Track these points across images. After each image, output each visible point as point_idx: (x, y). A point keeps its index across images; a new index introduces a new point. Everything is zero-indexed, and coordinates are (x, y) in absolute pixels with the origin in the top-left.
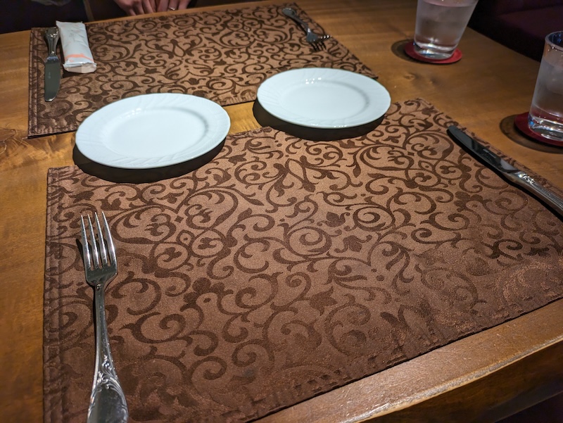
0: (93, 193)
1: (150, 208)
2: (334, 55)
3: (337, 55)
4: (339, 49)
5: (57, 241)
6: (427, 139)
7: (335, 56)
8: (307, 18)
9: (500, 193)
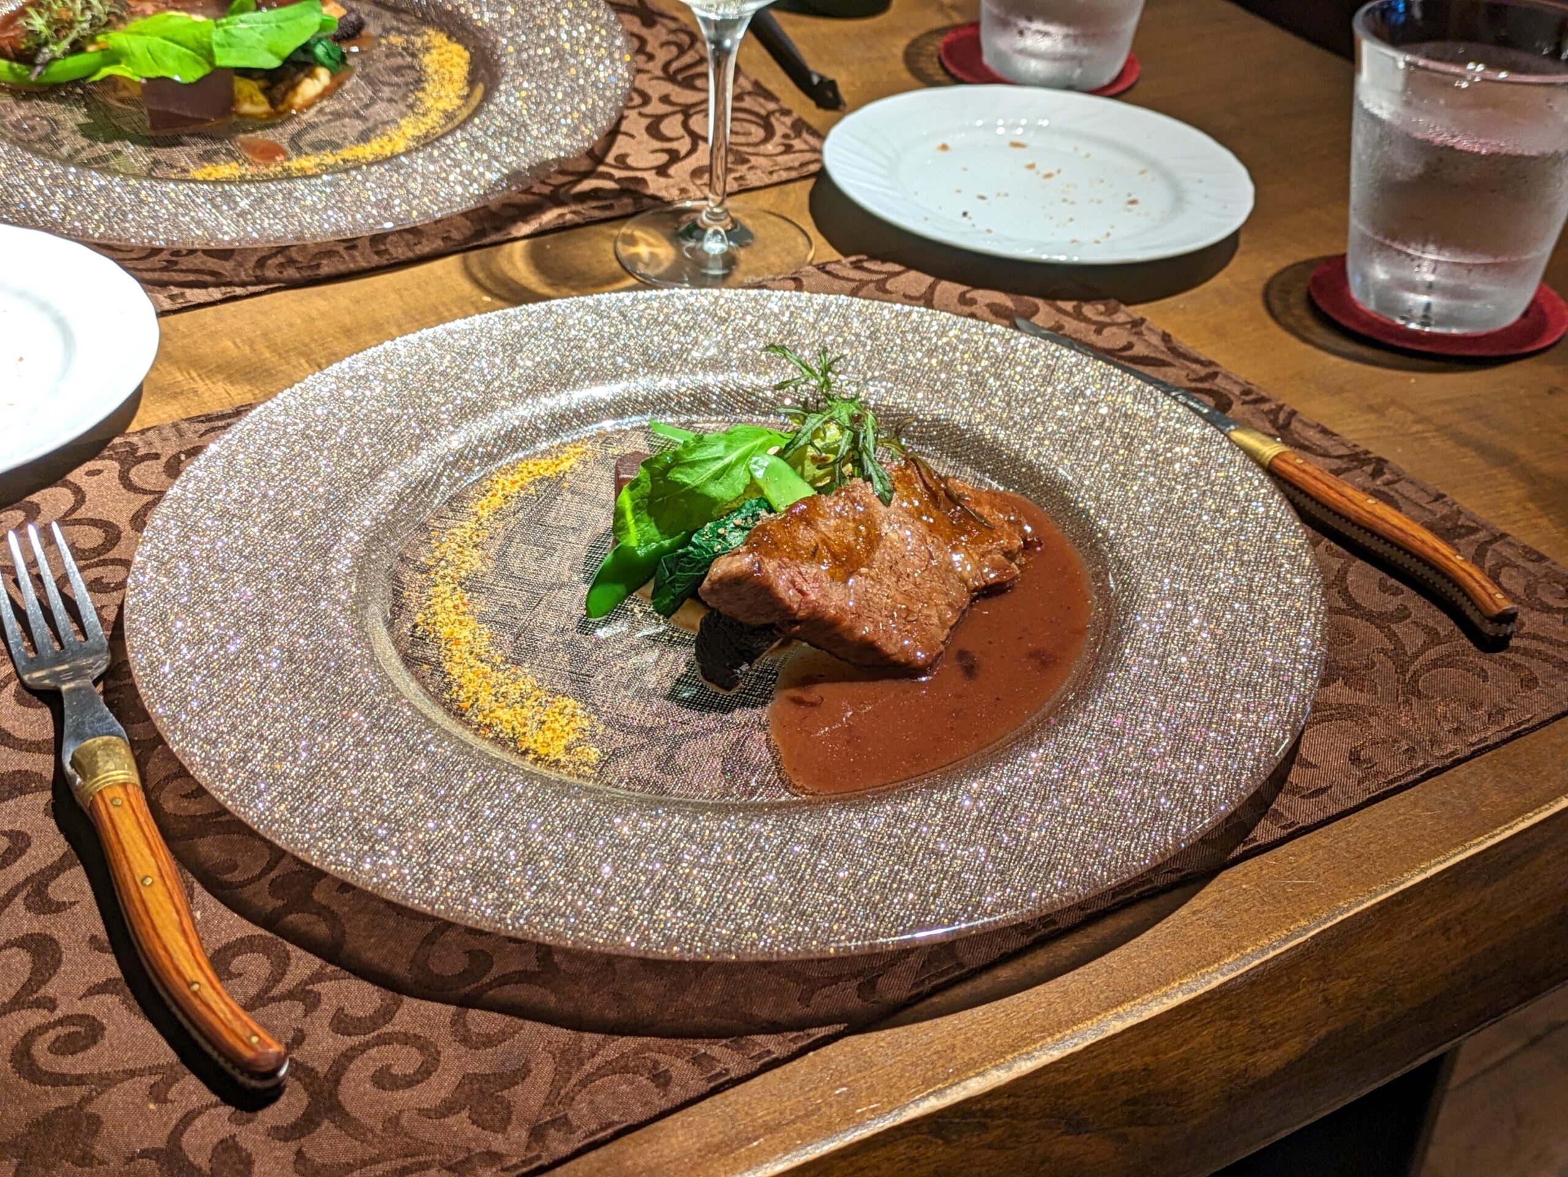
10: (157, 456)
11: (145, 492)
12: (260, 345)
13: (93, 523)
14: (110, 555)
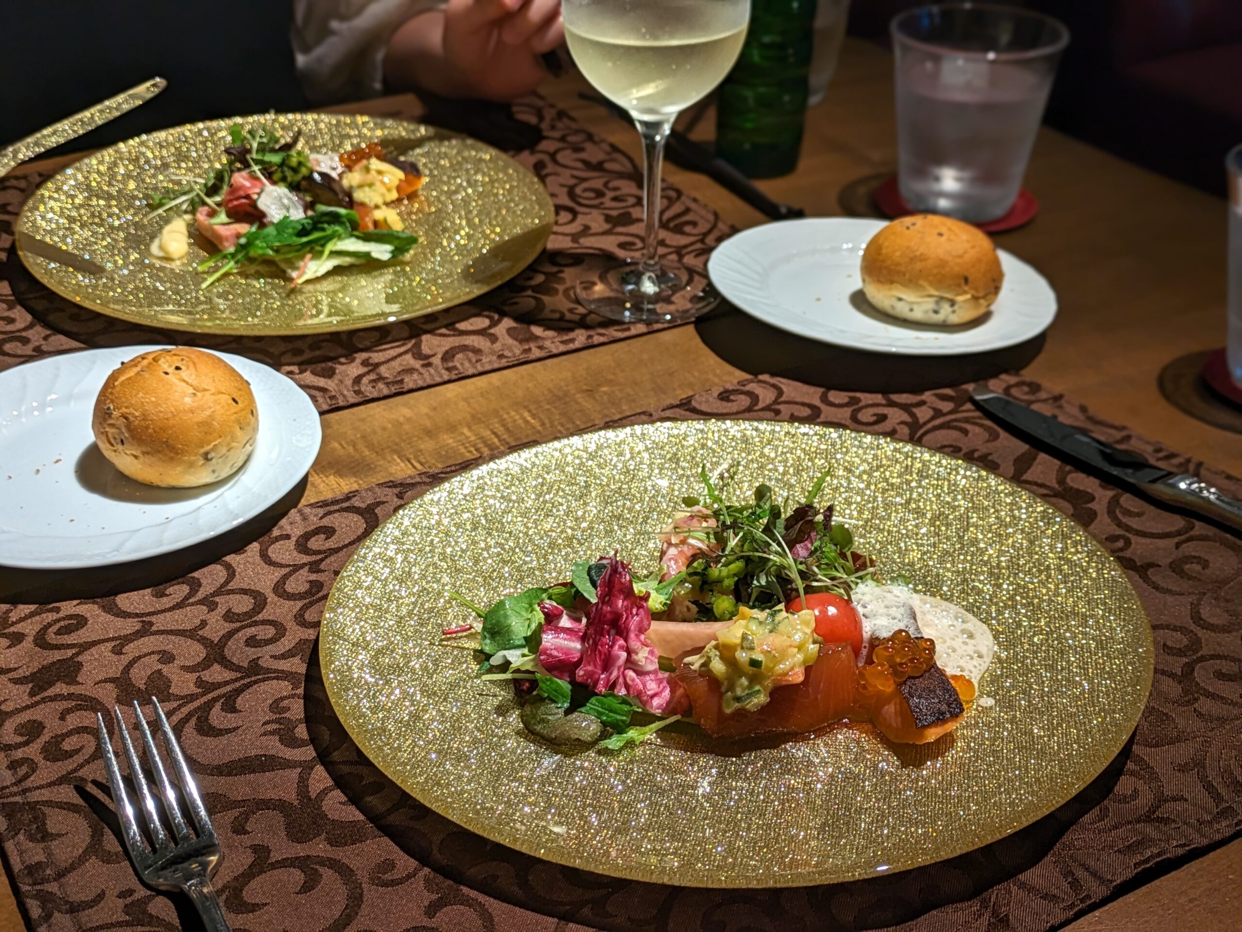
0: (80, 664)
1: (255, 682)
2: (678, 230)
3: (688, 229)
4: (687, 210)
5: (18, 799)
6: (965, 432)
7: (683, 233)
8: (577, 132)
9: (1178, 545)
10: (288, 537)
11: (281, 566)
12: (361, 446)
13: (244, 592)
14: (260, 617)
